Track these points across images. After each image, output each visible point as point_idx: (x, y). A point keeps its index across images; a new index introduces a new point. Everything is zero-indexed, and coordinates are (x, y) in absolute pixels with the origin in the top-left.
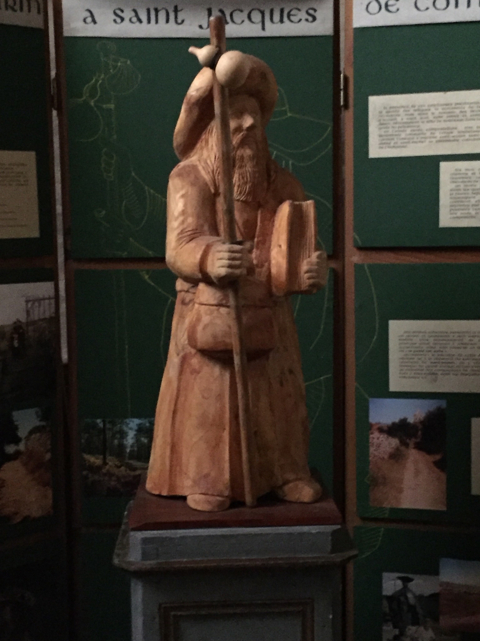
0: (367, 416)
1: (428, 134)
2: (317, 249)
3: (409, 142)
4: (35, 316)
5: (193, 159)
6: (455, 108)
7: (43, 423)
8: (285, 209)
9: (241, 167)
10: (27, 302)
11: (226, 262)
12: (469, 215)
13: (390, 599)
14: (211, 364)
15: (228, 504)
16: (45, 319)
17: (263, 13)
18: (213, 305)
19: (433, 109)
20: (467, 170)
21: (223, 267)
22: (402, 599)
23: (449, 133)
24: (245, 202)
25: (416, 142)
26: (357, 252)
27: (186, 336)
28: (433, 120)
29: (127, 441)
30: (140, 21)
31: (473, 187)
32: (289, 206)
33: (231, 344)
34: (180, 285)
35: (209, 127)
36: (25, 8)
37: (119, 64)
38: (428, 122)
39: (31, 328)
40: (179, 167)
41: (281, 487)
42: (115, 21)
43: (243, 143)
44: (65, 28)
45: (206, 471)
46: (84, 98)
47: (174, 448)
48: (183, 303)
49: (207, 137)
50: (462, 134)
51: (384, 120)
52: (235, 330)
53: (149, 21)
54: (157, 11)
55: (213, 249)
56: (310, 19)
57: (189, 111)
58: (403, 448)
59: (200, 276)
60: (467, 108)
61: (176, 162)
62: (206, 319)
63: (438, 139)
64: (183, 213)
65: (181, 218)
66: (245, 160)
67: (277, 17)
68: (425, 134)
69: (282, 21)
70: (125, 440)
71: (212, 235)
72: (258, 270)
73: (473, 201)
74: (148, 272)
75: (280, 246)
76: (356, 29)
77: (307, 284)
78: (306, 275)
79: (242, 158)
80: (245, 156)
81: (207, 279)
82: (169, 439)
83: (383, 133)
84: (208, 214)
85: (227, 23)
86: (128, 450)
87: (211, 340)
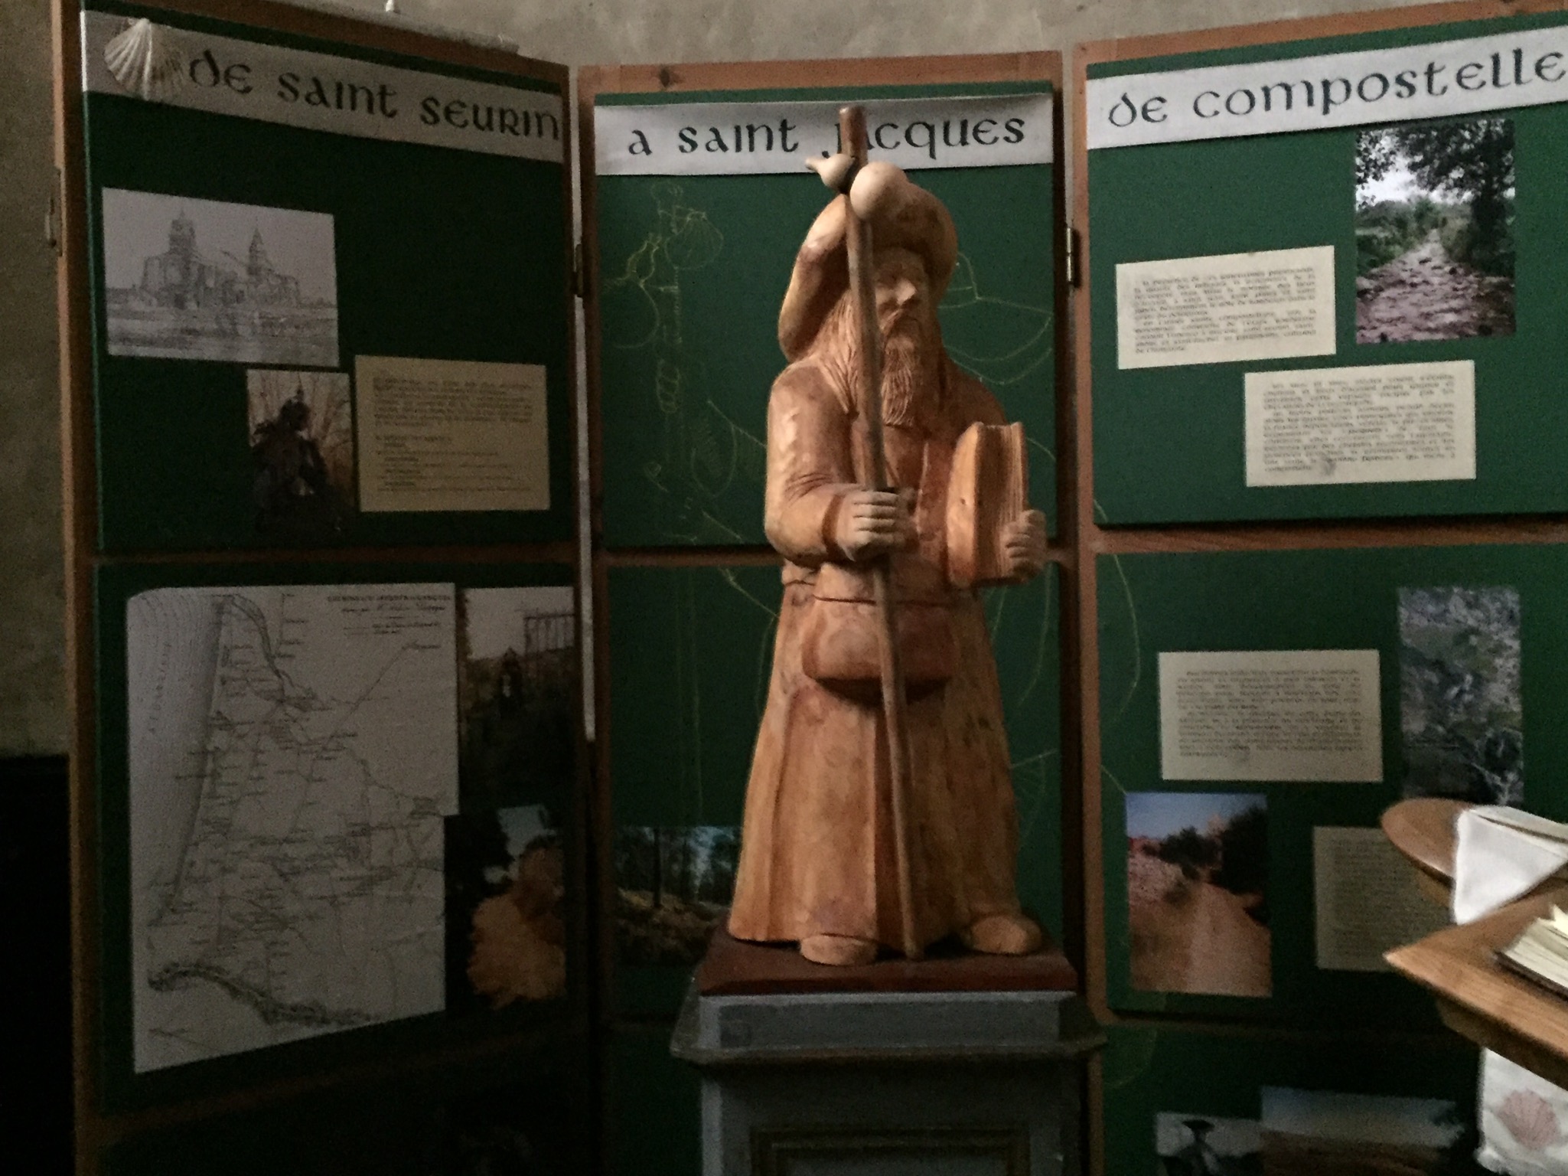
0: (1122, 824)
1: (1223, 325)
2: (1026, 507)
3: (1189, 341)
4: (542, 643)
5: (813, 358)
6: (1268, 280)
7: (553, 832)
8: (971, 438)
9: (893, 369)
10: (528, 619)
11: (867, 521)
12: (1300, 465)
13: (1170, 1161)
14: (844, 706)
15: (873, 951)
16: (555, 651)
17: (931, 129)
18: (846, 601)
19: (1230, 283)
20: (1295, 386)
21: (863, 529)
22: (1194, 1162)
23: (1259, 323)
24: (902, 429)
25: (1200, 340)
26: (1103, 535)
27: (799, 659)
28: (1231, 300)
29: (695, 865)
30: (724, 148)
31: (1306, 416)
32: (978, 432)
33: (878, 668)
34: (790, 573)
35: (839, 303)
36: (534, 129)
37: (688, 219)
38: (1222, 305)
39: (532, 665)
40: (789, 372)
41: (967, 927)
42: (682, 149)
43: (897, 329)
44: (598, 162)
45: (831, 896)
46: (628, 276)
47: (778, 857)
48: (795, 602)
49: (836, 320)
50: (1284, 324)
51: (1144, 304)
52: (884, 642)
53: (738, 148)
54: (751, 130)
55: (845, 501)
56: (1013, 137)
57: (805, 278)
58: (1187, 882)
59: (824, 549)
60: (1290, 279)
61: (782, 365)
62: (834, 625)
63: (1241, 332)
64: (796, 446)
65: (791, 455)
66: (901, 359)
67: (955, 135)
68: (1217, 326)
69: (964, 142)
70: (692, 865)
71: (844, 482)
72: (924, 544)
73: (1305, 440)
74: (732, 570)
75: (963, 501)
76: (1091, 150)
77: (1011, 567)
78: (1009, 551)
79: (896, 352)
80: (901, 349)
81: (835, 556)
82: (769, 842)
83: (1142, 327)
84: (837, 447)
85: (871, 147)
86: (697, 883)
87: (843, 661)
